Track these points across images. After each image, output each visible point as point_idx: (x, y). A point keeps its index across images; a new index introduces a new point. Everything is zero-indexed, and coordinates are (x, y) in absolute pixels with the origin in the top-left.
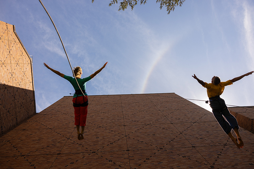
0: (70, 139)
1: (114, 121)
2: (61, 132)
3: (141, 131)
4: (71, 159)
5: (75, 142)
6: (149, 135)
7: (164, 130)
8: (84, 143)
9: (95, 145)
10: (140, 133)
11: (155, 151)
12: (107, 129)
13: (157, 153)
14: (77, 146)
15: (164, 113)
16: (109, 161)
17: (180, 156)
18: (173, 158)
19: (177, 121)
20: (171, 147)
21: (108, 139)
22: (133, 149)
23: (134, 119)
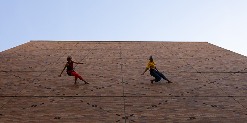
0: (35, 82)
1: (105, 67)
2: (21, 75)
4: (32, 101)
5: (42, 85)
7: (184, 79)
8: (55, 87)
9: (72, 89)
10: (146, 80)
11: (167, 99)
12: (94, 75)
13: (170, 101)
14: (45, 89)
15: (187, 61)
16: (93, 106)
17: (207, 105)
18: (195, 107)
19: (207, 70)
20: (193, 95)
21: (93, 85)
22: (132, 96)
23: (138, 66)
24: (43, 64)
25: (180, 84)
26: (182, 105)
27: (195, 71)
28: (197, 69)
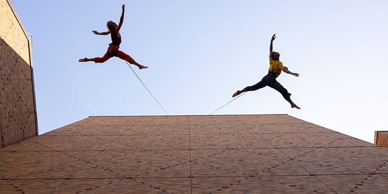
0: (91, 163)
1: (171, 144)
2: (76, 155)
3: (219, 156)
4: (87, 184)
5: (99, 166)
6: (233, 160)
7: (260, 156)
8: (114, 168)
9: (133, 170)
10: (217, 158)
11: (240, 179)
12: (159, 153)
13: (243, 181)
14: (102, 170)
15: (264, 136)
16: (156, 188)
17: (285, 185)
18: (271, 187)
19: (286, 146)
20: (270, 174)
21: (157, 165)
22: (201, 176)
23: (208, 143)
24: (102, 142)
25: (256, 161)
26: (257, 185)
27: (273, 147)
28: (275, 145)
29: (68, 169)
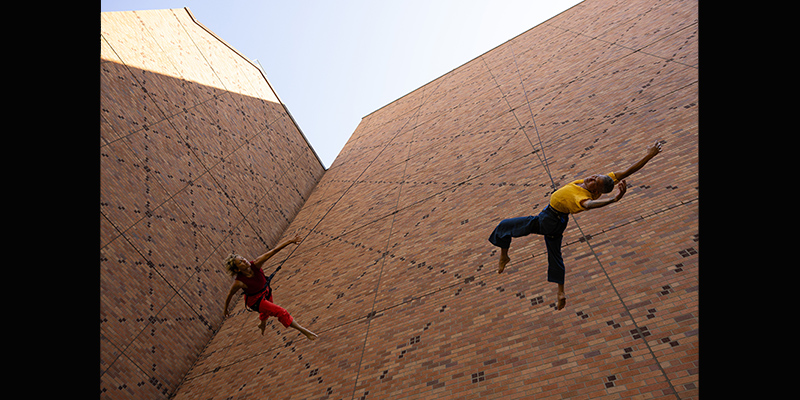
0: (406, 181)
1: (483, 112)
2: (383, 178)
3: (556, 102)
4: (420, 211)
5: (417, 182)
6: (579, 101)
7: (617, 75)
8: (435, 177)
9: (459, 171)
10: (555, 107)
11: (604, 127)
12: (475, 134)
13: (611, 128)
14: (425, 187)
15: (607, 39)
16: (500, 185)
17: (678, 110)
18: (657, 121)
19: (651, 39)
20: (645, 101)
21: (482, 151)
22: (548, 144)
23: (530, 88)
24: (400, 148)
25: (614, 88)
26: (634, 127)
27: (630, 51)
28: (631, 46)
29: (387, 200)
